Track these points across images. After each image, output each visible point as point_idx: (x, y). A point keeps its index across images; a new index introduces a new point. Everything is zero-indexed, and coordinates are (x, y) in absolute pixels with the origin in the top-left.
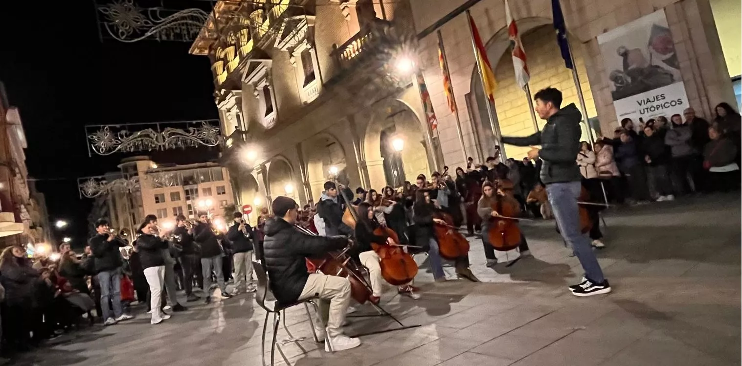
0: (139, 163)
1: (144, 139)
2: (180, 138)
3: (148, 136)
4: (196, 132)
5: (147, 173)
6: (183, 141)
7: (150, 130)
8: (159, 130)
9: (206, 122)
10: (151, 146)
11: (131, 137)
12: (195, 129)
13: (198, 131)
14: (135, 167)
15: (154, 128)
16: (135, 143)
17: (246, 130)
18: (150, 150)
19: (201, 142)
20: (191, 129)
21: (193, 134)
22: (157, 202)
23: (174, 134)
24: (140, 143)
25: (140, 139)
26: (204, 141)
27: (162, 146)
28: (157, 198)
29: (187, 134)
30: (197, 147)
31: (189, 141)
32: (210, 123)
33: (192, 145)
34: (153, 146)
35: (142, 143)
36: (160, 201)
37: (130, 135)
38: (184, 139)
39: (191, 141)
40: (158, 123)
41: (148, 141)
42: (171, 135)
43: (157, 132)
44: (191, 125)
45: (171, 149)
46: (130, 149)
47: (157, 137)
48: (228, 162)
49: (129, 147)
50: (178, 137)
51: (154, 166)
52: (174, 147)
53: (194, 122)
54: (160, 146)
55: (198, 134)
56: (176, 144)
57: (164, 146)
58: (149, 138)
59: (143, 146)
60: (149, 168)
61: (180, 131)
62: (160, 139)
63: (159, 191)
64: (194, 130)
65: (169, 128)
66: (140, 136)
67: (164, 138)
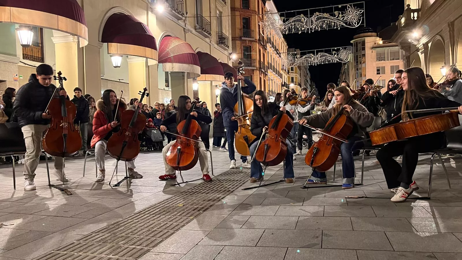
0: (367, 40)
1: (297, 23)
2: (326, 22)
3: (300, 21)
4: (340, 15)
5: (373, 48)
6: (328, 24)
7: (302, 15)
8: (309, 16)
9: (351, 5)
10: (301, 29)
11: (287, 23)
12: (340, 12)
13: (342, 14)
14: (363, 43)
15: (305, 14)
16: (289, 27)
17: (420, 8)
18: (300, 32)
19: (344, 25)
20: (336, 13)
21: (337, 17)
22: (378, 74)
23: (321, 18)
24: (293, 27)
25: (293, 24)
26: (346, 24)
27: (310, 29)
28: (378, 70)
29: (332, 18)
30: (339, 29)
31: (333, 24)
32: (354, 5)
33: (335, 28)
34: (303, 29)
35: (295, 27)
36: (381, 73)
37: (287, 20)
38: (329, 22)
39: (335, 24)
40: (309, 9)
41: (300, 25)
42: (318, 19)
43: (308, 17)
44: (337, 9)
45: (316, 31)
46: (285, 32)
47: (307, 21)
48: (400, 41)
49: (285, 31)
50: (324, 21)
51: (381, 42)
52: (319, 29)
53: (340, 6)
54: (308, 29)
55: (342, 17)
56: (321, 27)
57: (311, 29)
58: (300, 23)
59: (295, 30)
60: (375, 44)
61: (326, 15)
62: (309, 23)
63: (381, 64)
64: (339, 14)
65: (317, 13)
66: (294, 21)
67: (312, 22)
